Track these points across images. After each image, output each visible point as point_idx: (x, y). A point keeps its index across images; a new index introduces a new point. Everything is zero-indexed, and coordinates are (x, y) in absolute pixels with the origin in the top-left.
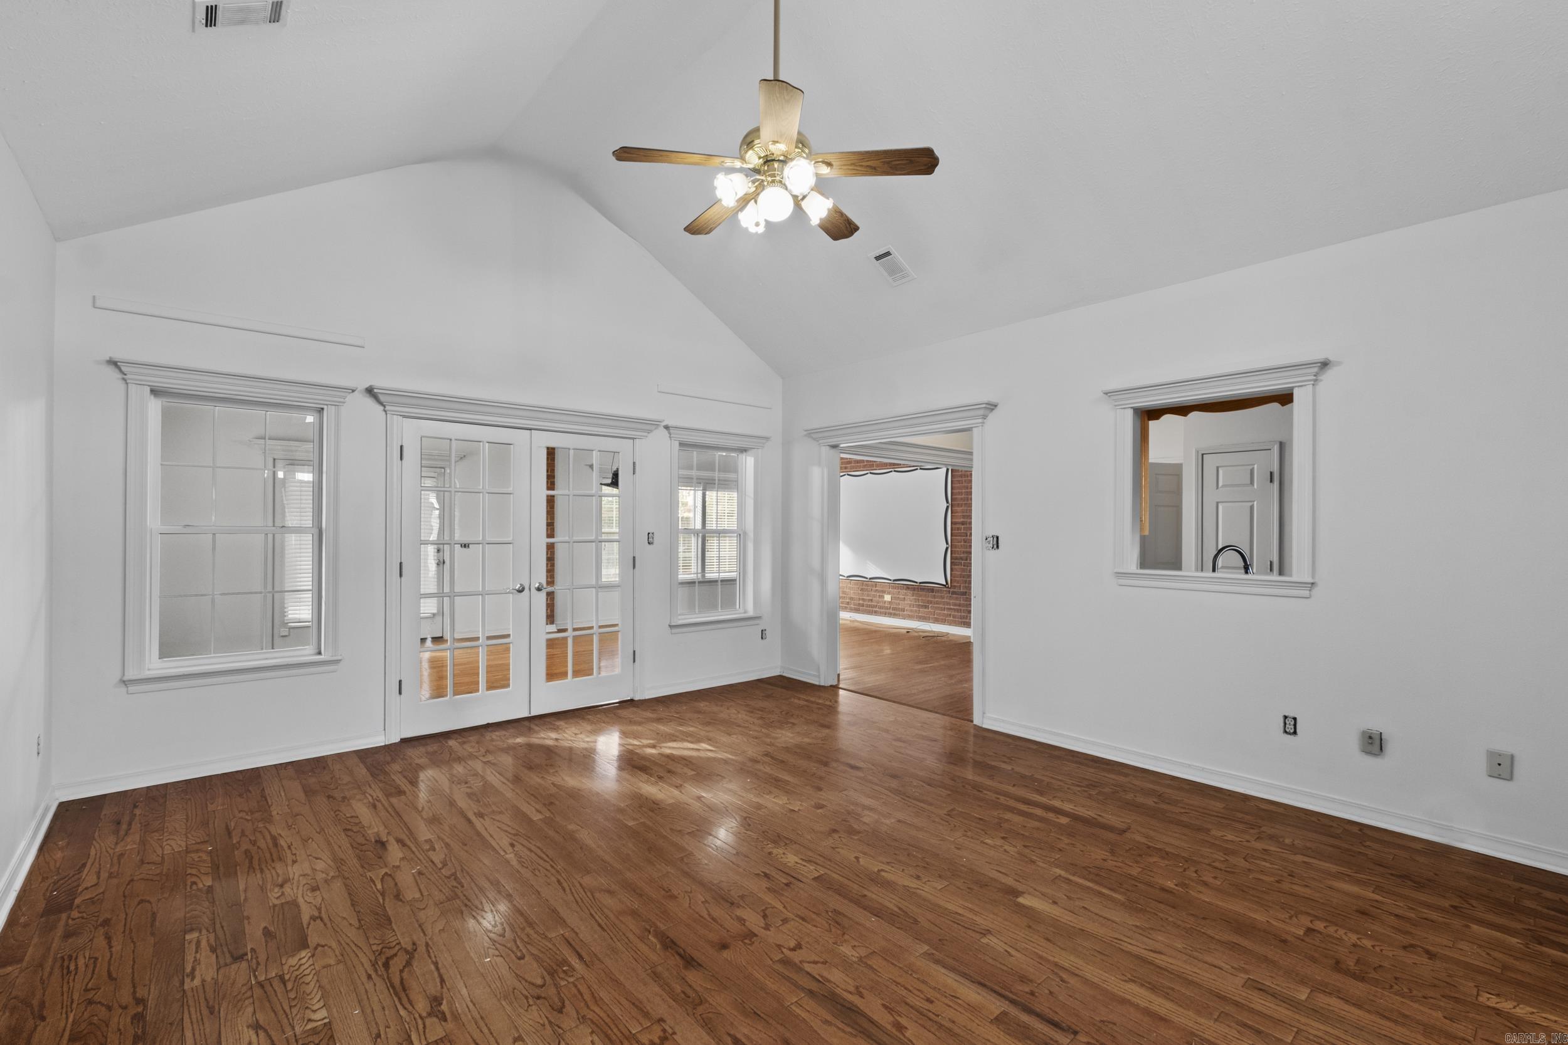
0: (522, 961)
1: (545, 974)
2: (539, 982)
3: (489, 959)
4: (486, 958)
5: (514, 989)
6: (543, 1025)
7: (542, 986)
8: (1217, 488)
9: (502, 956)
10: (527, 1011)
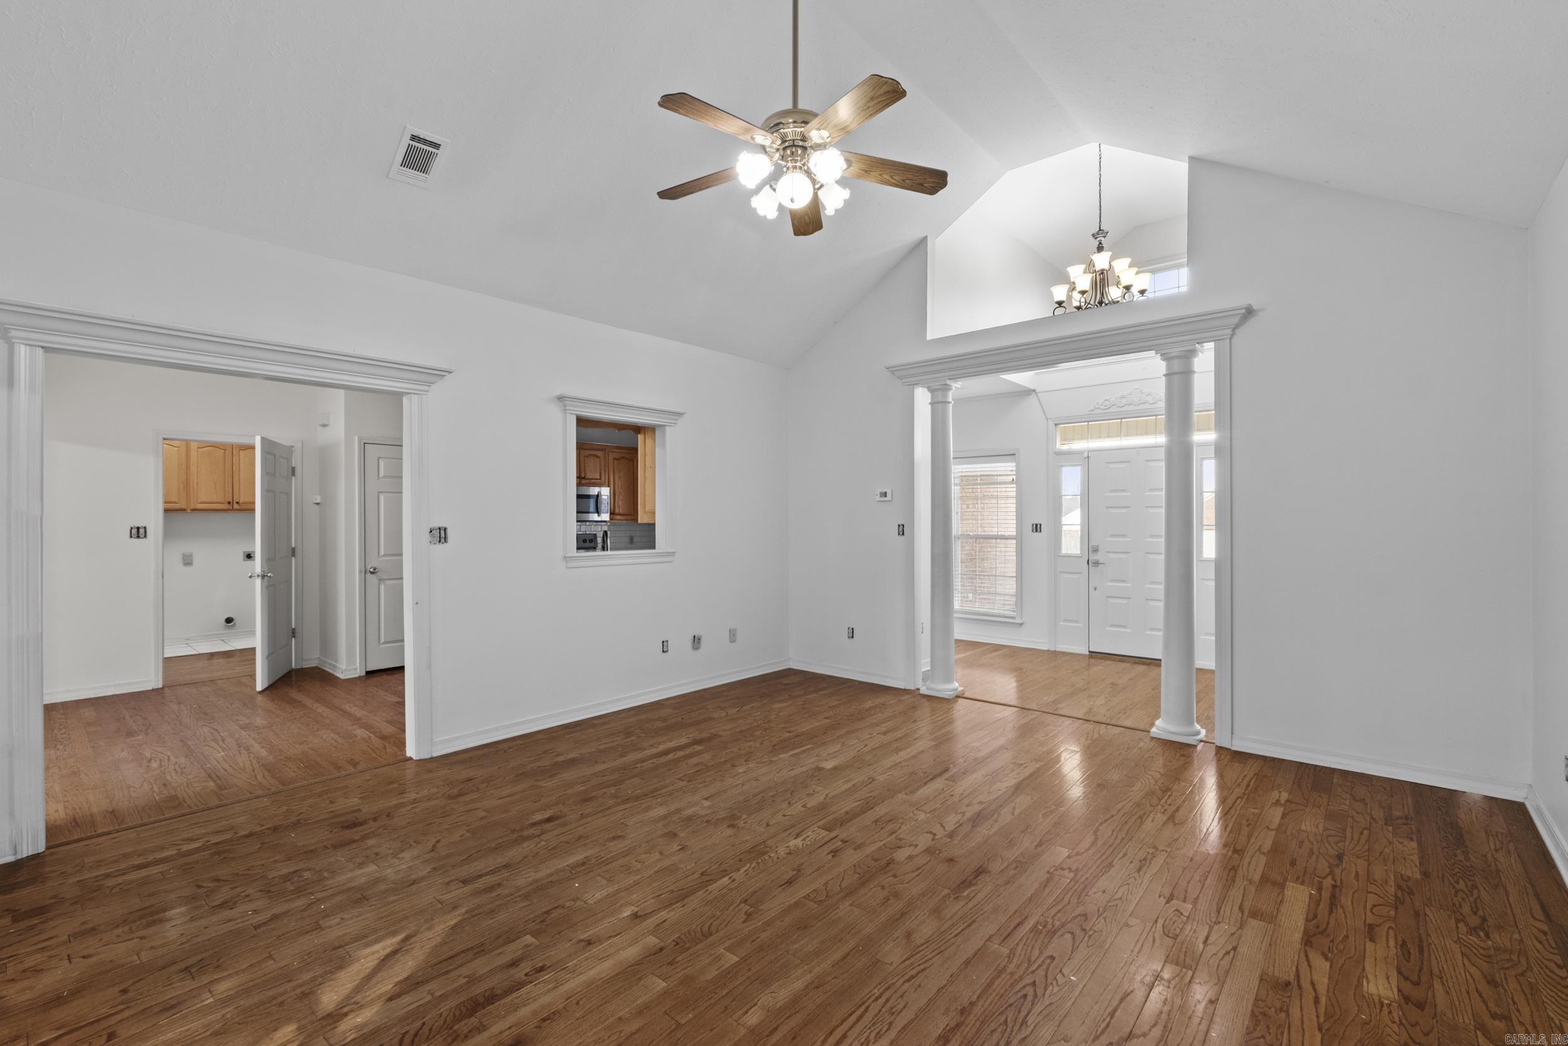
0: (1055, 955)
1: (1056, 936)
2: (1069, 936)
3: (1072, 978)
4: (1073, 980)
5: (1088, 946)
6: (1105, 918)
7: (1072, 933)
8: (378, 478)
9: (1061, 971)
10: (1101, 931)
